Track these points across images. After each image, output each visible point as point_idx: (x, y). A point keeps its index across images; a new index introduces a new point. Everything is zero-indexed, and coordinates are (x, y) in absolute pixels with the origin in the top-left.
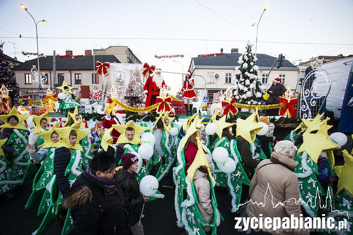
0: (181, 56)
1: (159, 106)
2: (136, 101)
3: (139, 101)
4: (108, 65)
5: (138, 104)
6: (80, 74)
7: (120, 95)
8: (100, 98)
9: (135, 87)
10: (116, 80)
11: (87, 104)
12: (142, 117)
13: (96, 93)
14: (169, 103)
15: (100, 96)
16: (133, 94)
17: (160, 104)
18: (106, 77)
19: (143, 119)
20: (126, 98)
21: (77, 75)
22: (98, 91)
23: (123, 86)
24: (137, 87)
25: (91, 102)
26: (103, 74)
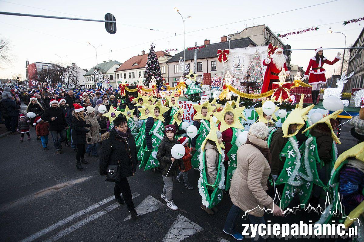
0: (314, 29)
1: (274, 92)
2: (253, 87)
3: (257, 87)
4: (228, 52)
5: (255, 91)
6: (216, 61)
7: (238, 81)
8: (219, 84)
9: (254, 72)
10: (235, 66)
11: (208, 89)
12: (254, 103)
13: (216, 80)
14: (287, 89)
15: (219, 82)
16: (251, 80)
17: (275, 90)
18: (226, 64)
19: (254, 106)
20: (242, 84)
21: (213, 62)
22: (218, 78)
23: (242, 72)
24: (256, 72)
25: (211, 88)
26: (223, 61)
